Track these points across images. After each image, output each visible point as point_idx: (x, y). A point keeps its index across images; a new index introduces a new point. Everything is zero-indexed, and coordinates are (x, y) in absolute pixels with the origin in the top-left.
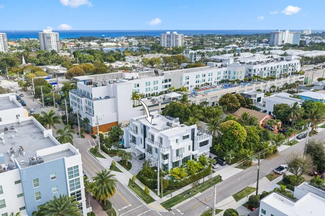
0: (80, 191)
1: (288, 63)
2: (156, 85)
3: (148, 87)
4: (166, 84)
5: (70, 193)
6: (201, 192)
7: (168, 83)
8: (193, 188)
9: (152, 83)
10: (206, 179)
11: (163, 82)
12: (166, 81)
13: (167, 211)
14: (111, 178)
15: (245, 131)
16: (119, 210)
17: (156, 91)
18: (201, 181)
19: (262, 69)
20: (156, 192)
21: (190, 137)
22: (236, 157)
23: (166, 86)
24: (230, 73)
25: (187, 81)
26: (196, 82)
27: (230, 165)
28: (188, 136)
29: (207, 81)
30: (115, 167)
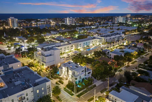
0: (50, 93)
1: (120, 35)
3: (65, 49)
5: (47, 94)
6: (89, 91)
8: (87, 89)
9: (67, 48)
10: (91, 86)
11: (71, 47)
13: (79, 98)
14: (60, 88)
15: (104, 68)
16: (62, 99)
17: (68, 51)
18: (89, 87)
19: (109, 39)
20: (74, 92)
21: (84, 71)
22: (101, 77)
24: (97, 41)
25: (80, 45)
26: (84, 46)
27: (99, 80)
28: (83, 71)
29: (88, 45)
30: (58, 83)
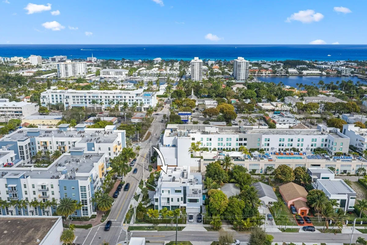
0: (87, 200)
2: (229, 142)
3: (220, 142)
4: (241, 142)
5: (81, 199)
7: (243, 142)
9: (225, 140)
11: (237, 140)
12: (241, 139)
17: (228, 147)
21: (183, 192)
23: (240, 144)
24: (329, 142)
25: (267, 142)
26: (280, 145)
27: (204, 224)
28: (180, 191)
29: (295, 146)
